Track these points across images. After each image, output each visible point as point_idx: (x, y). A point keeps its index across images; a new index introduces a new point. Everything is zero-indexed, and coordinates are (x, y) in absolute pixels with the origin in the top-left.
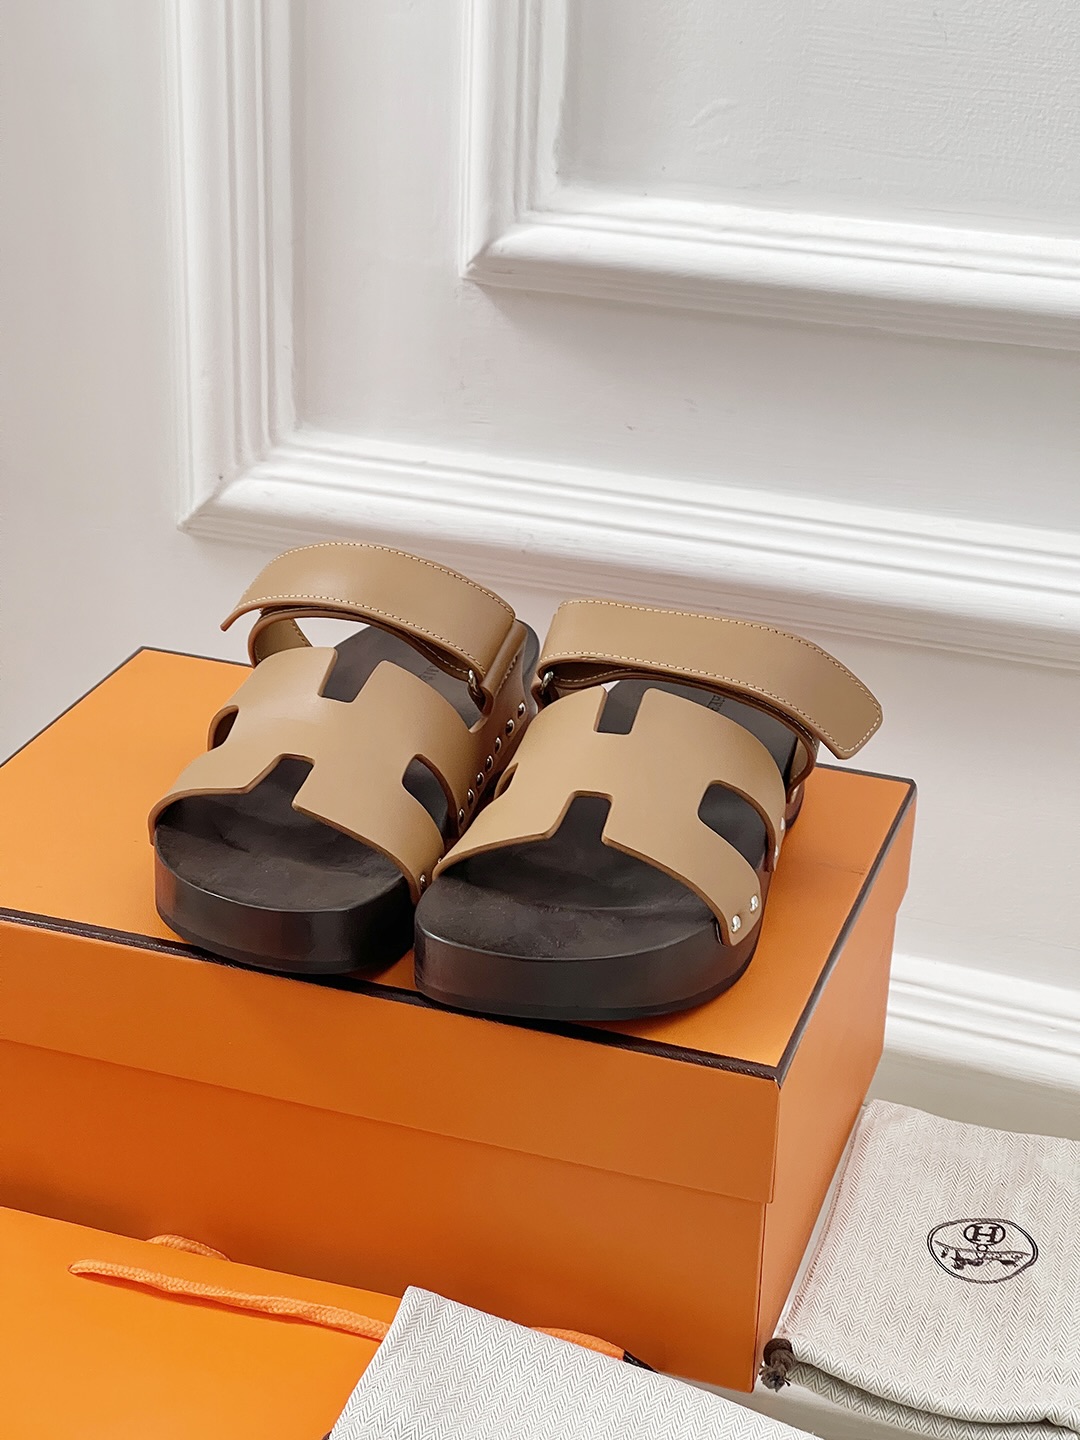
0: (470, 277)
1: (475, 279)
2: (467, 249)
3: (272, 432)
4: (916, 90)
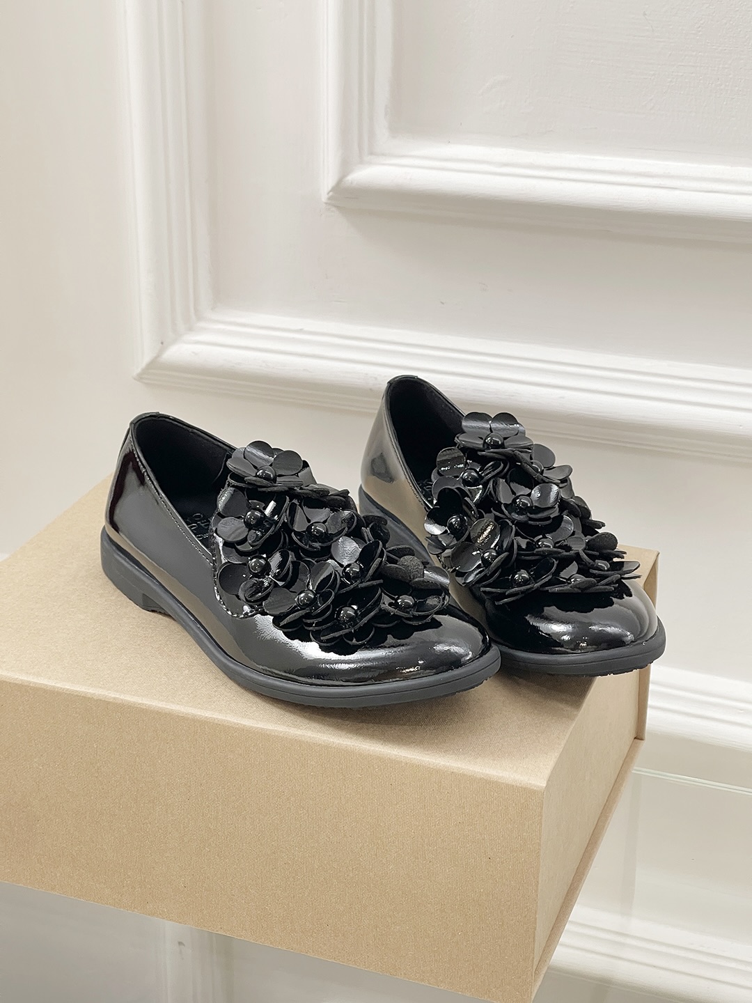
0: (329, 202)
1: (333, 202)
2: (327, 182)
3: (196, 311)
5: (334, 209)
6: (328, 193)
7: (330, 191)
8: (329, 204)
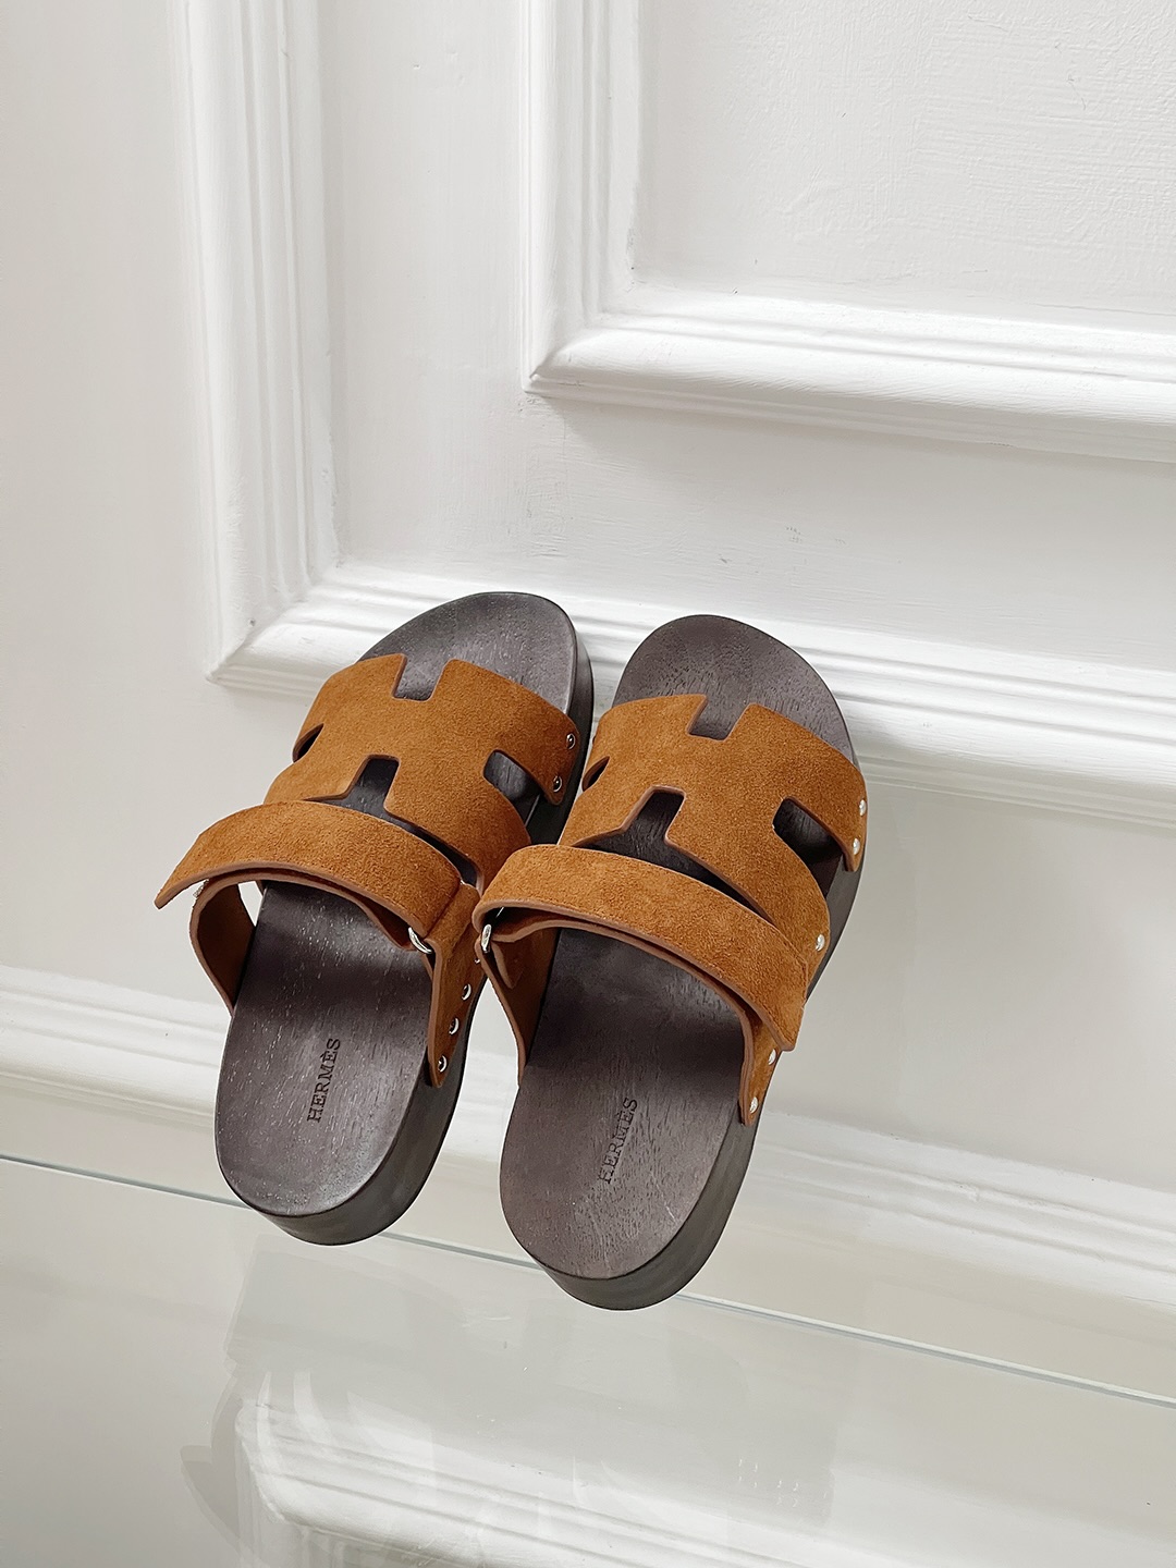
0: (532, 390)
1: (540, 391)
2: (531, 357)
3: (310, 568)
4: (1049, 168)
5: (542, 401)
6: (531, 377)
7: (535, 373)
8: (535, 393)
